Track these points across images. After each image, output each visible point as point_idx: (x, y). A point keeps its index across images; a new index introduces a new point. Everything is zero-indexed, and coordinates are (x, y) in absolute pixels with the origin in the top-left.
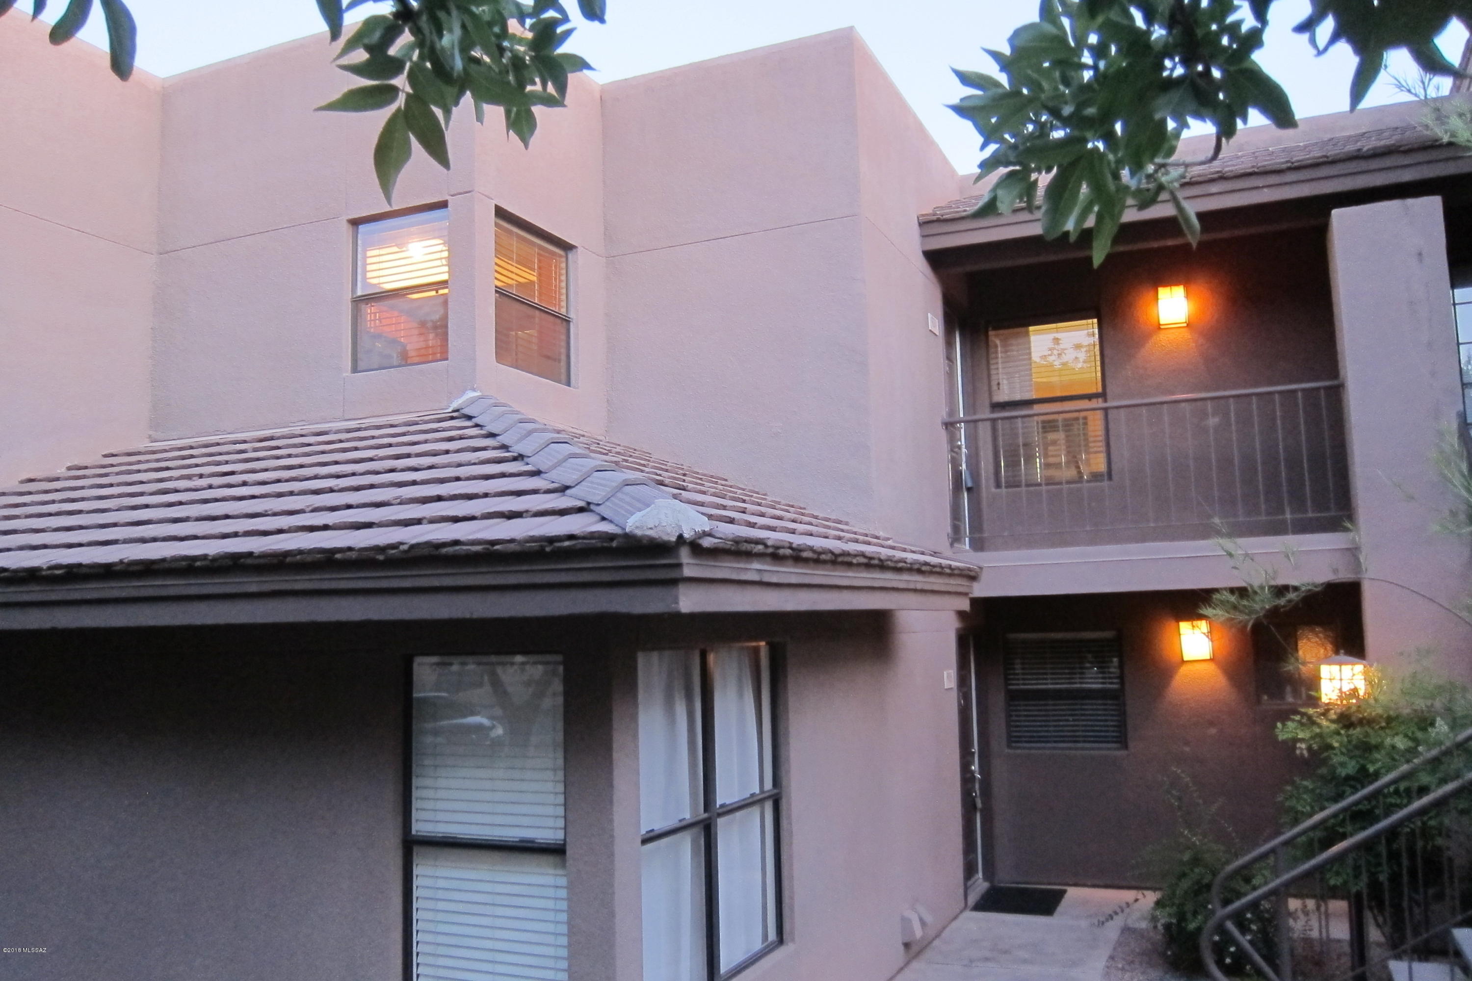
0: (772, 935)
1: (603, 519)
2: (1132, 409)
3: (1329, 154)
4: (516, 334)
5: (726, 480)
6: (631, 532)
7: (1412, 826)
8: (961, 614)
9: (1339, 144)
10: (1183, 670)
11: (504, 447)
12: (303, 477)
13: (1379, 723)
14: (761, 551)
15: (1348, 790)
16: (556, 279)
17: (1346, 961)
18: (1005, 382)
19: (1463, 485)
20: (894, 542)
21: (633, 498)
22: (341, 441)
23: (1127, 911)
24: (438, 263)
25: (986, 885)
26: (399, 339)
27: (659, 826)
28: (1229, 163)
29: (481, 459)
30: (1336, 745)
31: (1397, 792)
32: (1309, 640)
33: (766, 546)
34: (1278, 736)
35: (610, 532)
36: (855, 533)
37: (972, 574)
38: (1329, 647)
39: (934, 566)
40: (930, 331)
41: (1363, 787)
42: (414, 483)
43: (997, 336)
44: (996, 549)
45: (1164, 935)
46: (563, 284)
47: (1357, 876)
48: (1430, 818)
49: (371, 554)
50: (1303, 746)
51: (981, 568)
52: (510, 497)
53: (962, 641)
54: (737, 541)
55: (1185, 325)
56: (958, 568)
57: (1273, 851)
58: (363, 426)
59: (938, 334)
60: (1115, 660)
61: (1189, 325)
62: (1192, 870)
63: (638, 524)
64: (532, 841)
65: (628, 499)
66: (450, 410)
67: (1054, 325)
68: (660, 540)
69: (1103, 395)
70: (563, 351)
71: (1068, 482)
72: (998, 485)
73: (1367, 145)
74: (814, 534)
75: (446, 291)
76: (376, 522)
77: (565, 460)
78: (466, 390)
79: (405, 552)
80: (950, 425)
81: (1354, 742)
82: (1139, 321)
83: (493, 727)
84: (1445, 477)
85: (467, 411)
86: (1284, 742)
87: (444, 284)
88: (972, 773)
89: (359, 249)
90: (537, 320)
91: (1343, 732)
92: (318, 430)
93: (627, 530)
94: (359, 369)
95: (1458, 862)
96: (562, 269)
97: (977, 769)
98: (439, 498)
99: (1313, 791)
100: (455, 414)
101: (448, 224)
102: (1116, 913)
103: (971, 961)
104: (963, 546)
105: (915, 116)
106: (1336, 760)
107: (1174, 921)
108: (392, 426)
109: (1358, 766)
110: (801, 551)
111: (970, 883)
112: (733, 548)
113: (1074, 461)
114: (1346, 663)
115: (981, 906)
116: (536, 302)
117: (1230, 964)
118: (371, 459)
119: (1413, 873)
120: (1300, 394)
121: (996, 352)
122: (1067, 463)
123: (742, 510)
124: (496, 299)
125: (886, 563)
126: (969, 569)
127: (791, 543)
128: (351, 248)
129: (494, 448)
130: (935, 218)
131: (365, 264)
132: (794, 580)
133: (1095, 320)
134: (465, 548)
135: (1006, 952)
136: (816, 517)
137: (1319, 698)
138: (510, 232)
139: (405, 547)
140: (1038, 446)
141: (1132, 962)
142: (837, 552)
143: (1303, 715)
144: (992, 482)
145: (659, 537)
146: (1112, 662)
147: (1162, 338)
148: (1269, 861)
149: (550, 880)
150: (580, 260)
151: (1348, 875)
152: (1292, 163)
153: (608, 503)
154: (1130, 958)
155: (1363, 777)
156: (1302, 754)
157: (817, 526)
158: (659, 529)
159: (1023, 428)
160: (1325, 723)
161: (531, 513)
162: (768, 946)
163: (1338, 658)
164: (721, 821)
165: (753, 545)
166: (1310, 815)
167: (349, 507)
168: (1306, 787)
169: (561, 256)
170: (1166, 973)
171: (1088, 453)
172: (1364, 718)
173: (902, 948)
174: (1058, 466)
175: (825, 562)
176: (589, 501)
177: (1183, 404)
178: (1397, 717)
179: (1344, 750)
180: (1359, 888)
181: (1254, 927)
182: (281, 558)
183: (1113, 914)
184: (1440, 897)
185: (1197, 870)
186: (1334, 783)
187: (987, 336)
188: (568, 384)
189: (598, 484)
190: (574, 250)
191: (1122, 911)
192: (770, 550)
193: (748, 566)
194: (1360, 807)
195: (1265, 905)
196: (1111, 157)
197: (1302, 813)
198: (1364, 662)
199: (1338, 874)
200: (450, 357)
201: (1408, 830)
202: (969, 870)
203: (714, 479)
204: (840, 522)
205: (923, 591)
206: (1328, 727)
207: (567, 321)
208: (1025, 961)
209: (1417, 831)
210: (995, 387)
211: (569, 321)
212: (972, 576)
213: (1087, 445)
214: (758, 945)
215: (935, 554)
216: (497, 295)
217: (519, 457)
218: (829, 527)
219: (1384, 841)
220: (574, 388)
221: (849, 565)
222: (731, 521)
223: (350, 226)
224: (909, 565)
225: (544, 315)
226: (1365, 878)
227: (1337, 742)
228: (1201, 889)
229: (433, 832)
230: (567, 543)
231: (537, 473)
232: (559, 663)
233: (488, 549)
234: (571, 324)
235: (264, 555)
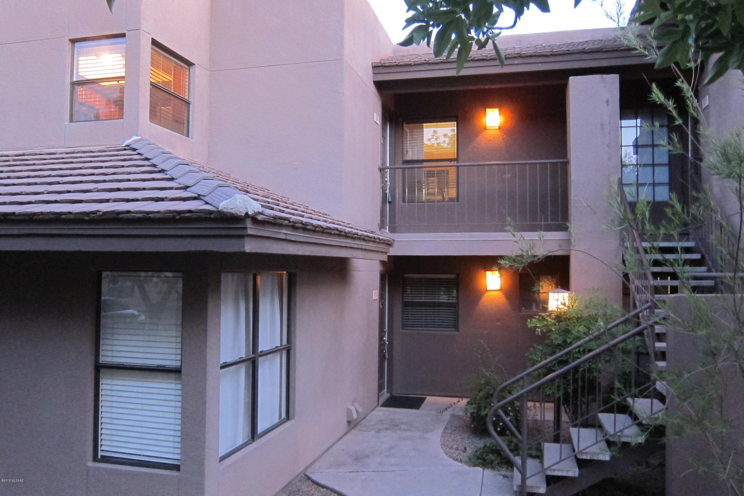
0: (284, 416)
1: (207, 203)
2: (471, 167)
3: (570, 49)
4: (161, 108)
5: (269, 190)
6: (221, 210)
7: (585, 367)
8: (383, 262)
9: (576, 45)
10: (488, 293)
11: (154, 166)
12: (42, 176)
13: (573, 320)
14: (287, 224)
15: (558, 350)
16: (183, 80)
17: (551, 430)
18: (410, 150)
19: (617, 207)
20: (352, 225)
21: (223, 193)
22: (63, 158)
23: (454, 407)
24: (119, 67)
25: (388, 395)
26: (95, 106)
27: (229, 360)
28: (524, 50)
29: (141, 171)
30: (554, 330)
31: (579, 351)
32: (545, 282)
33: (290, 222)
34: (528, 325)
35: (211, 209)
36: (333, 220)
37: (390, 243)
38: (554, 285)
39: (371, 238)
40: (375, 122)
41: (564, 349)
42: (105, 181)
43: (407, 127)
44: (402, 232)
45: (470, 418)
46: (187, 84)
47: (559, 390)
48: (593, 364)
49: (81, 216)
50: (539, 330)
51: (394, 240)
52: (157, 191)
53: (383, 277)
54: (275, 218)
55: (498, 128)
56: (383, 240)
57: (522, 378)
58: (76, 151)
59: (379, 124)
60: (455, 291)
61: (500, 128)
62: (485, 388)
63: (225, 207)
64: (164, 366)
65: (220, 194)
66: (124, 145)
67: (435, 124)
68: (236, 215)
69: (457, 160)
70: (186, 119)
71: (437, 202)
72: (404, 201)
73: (588, 47)
74: (313, 218)
75: (123, 82)
76: (84, 200)
77: (187, 173)
78: (133, 135)
79: (100, 215)
80: (382, 170)
81: (562, 329)
82: (476, 125)
83: (139, 315)
84: (610, 204)
85: (133, 146)
86: (531, 328)
87: (122, 78)
88: (384, 341)
89: (75, 56)
90: (172, 101)
91: (557, 324)
92: (50, 152)
93: (220, 209)
94: (73, 120)
95: (602, 385)
96: (187, 75)
97: (387, 339)
98: (119, 190)
99: (542, 351)
100: (126, 148)
101: (125, 46)
102: (449, 407)
103: (380, 430)
104: (385, 230)
105: (373, 12)
106: (554, 336)
107: (475, 411)
108: (92, 152)
109: (563, 340)
110: (307, 225)
111: (380, 394)
112: (273, 221)
113: (441, 192)
114: (561, 293)
115: (386, 404)
116: (172, 91)
117: (499, 431)
118: (80, 168)
119: (583, 388)
120: (549, 165)
121: (407, 135)
122: (438, 192)
123: (278, 204)
124: (150, 89)
125: (348, 235)
126: (388, 241)
127: (302, 221)
128: (71, 55)
129: (148, 166)
130: (380, 65)
131: (78, 64)
132: (302, 240)
133: (455, 123)
134: (133, 215)
135: (397, 426)
136: (314, 211)
137: (548, 308)
138: (160, 54)
139: (101, 213)
140: (424, 183)
141: (455, 430)
142: (324, 227)
143: (540, 316)
144: (401, 200)
145: (236, 213)
146: (453, 292)
147: (487, 133)
148: (519, 383)
149: (173, 386)
150: (197, 71)
151: (555, 389)
152: (553, 52)
153: (209, 196)
154: (454, 429)
155: (565, 344)
156: (538, 334)
157: (314, 215)
158: (236, 209)
159: (418, 173)
160: (549, 319)
161: (169, 199)
162: (282, 421)
163: (557, 290)
164: (260, 359)
165: (283, 221)
166: (540, 362)
167: (69, 192)
168: (539, 349)
169: (186, 68)
170: (470, 435)
171: (448, 188)
172: (567, 318)
173: (346, 423)
174: (433, 194)
175: (318, 232)
176: (199, 194)
177: (494, 167)
178: (582, 317)
179: (557, 332)
180: (559, 395)
181: (511, 414)
182: (30, 216)
183: (447, 408)
184: (594, 400)
185: (487, 388)
186: (551, 347)
187: (403, 127)
188: (188, 136)
189: (204, 186)
190: (194, 66)
191: (452, 406)
192: (291, 224)
193: (280, 231)
194: (562, 358)
195: (517, 404)
196: (467, 22)
197: (537, 360)
198: (569, 292)
199: (550, 389)
200: (124, 117)
201: (583, 369)
202: (381, 388)
203: (263, 189)
204: (326, 214)
205: (365, 250)
206: (551, 321)
207: (188, 103)
208: (405, 430)
209: (586, 370)
210: (405, 153)
211: (189, 103)
212: (389, 244)
213: (447, 184)
214: (276, 420)
215: (372, 232)
216: (151, 86)
217: (162, 171)
218: (321, 216)
219: (571, 374)
220: (191, 138)
221: (330, 234)
222: (272, 209)
223: (70, 43)
224: (359, 236)
225: (176, 99)
226: (562, 391)
227: (554, 328)
228: (489, 396)
229: (111, 362)
230: (187, 215)
231: (172, 179)
232: (180, 277)
233: (145, 216)
234: (191, 106)
235: (21, 215)
